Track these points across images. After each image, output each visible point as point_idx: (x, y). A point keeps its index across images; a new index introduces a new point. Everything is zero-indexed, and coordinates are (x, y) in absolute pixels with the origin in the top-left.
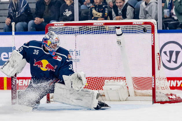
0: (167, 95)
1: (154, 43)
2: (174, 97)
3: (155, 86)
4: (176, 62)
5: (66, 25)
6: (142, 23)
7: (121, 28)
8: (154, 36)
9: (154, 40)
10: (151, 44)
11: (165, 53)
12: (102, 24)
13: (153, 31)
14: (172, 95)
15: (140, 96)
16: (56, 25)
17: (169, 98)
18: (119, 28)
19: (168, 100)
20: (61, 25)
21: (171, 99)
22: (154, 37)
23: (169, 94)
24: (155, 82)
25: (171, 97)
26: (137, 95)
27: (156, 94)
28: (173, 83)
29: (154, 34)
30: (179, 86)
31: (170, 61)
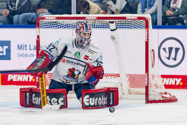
0: (161, 93)
1: (148, 39)
2: (168, 96)
3: (148, 84)
4: (175, 59)
5: (58, 18)
6: (136, 18)
7: (115, 23)
8: (148, 32)
9: (148, 36)
10: (145, 40)
11: (164, 49)
12: (95, 18)
13: (147, 26)
14: (166, 93)
15: (134, 94)
16: (48, 18)
17: (163, 97)
18: (112, 22)
19: (162, 99)
20: (52, 18)
21: (165, 97)
22: (148, 33)
23: (163, 92)
24: (148, 80)
25: (164, 96)
26: (131, 94)
27: (150, 93)
28: (172, 81)
29: (148, 30)
30: (177, 84)
31: (169, 58)
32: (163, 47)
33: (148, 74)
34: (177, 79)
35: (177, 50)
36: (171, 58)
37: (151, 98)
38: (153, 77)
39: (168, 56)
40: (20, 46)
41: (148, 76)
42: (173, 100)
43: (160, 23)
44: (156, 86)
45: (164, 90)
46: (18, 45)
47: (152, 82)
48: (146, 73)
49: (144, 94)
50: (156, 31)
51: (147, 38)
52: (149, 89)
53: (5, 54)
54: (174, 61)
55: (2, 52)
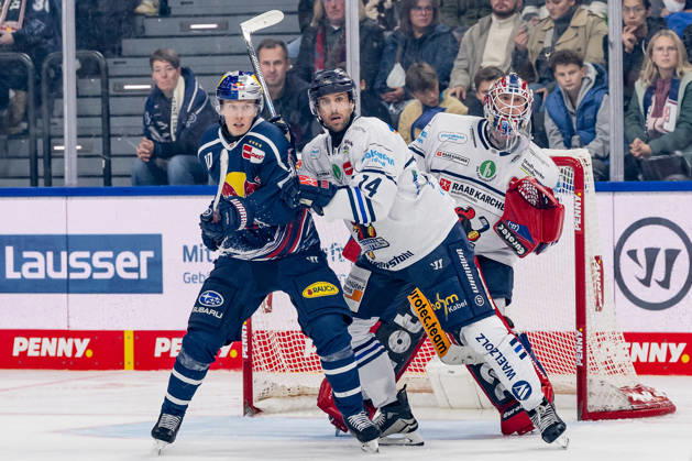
0: (626, 389)
1: (582, 225)
2: (646, 397)
3: (584, 361)
4: (665, 284)
8: (582, 202)
9: (582, 214)
10: (572, 227)
11: (633, 254)
13: (579, 186)
14: (639, 390)
17: (631, 399)
19: (627, 406)
21: (638, 402)
22: (582, 207)
23: (632, 386)
24: (584, 349)
25: (636, 396)
27: (590, 388)
28: (658, 352)
29: (582, 197)
30: (674, 359)
31: (646, 282)
32: (627, 247)
33: (584, 333)
34: (672, 346)
35: (671, 256)
36: (653, 282)
37: (594, 404)
38: (601, 337)
39: (643, 276)
40: (190, 250)
41: (584, 337)
42: (660, 409)
43: (617, 174)
44: (610, 367)
45: (634, 379)
46: (185, 248)
47: (598, 354)
48: (578, 329)
49: (573, 394)
50: (606, 197)
51: (579, 222)
52: (589, 376)
53: (144, 275)
54: (663, 290)
55: (137, 270)
